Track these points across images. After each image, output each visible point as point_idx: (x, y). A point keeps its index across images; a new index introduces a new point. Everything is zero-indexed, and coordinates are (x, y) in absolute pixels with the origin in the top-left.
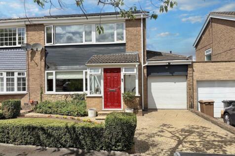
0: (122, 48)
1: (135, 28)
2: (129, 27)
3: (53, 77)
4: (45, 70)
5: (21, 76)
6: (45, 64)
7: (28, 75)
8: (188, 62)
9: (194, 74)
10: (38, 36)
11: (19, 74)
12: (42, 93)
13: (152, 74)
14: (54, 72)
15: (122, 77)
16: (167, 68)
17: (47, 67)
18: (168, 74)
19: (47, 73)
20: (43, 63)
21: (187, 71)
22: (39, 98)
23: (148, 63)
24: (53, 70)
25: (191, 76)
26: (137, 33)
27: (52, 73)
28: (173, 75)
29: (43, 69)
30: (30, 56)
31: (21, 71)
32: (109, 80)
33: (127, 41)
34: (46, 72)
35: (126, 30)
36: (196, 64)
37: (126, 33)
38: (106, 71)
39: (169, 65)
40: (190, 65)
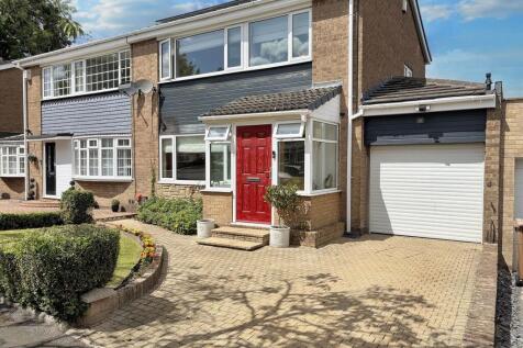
0: (304, 74)
1: (336, 20)
2: (321, 18)
3: (171, 149)
4: (159, 133)
5: (124, 147)
6: (160, 121)
7: (134, 144)
8: (484, 100)
9: (509, 137)
10: (148, 65)
11: (120, 142)
12: (154, 181)
13: (380, 140)
14: (173, 137)
15: (275, 148)
16: (420, 121)
17: (162, 128)
18: (424, 138)
19: (163, 140)
20: (156, 120)
21: (483, 128)
22: (150, 191)
23: (365, 110)
24: (172, 133)
25: (495, 145)
26: (341, 31)
27: (170, 140)
28: (437, 143)
29: (156, 132)
30: (136, 106)
31: (124, 137)
32: (246, 155)
33: (315, 57)
34: (162, 137)
35: (314, 28)
36: (516, 105)
37: (314, 36)
38: (243, 132)
39: (423, 114)
40: (491, 109)
